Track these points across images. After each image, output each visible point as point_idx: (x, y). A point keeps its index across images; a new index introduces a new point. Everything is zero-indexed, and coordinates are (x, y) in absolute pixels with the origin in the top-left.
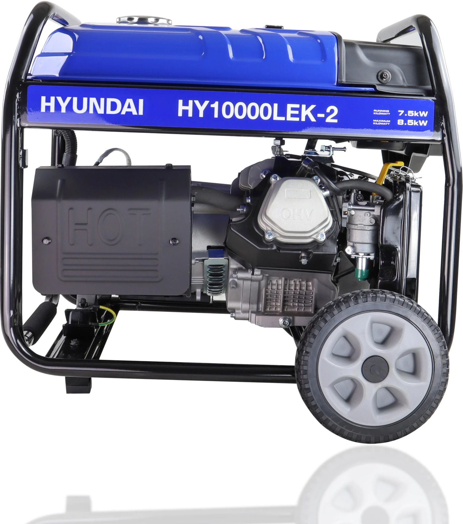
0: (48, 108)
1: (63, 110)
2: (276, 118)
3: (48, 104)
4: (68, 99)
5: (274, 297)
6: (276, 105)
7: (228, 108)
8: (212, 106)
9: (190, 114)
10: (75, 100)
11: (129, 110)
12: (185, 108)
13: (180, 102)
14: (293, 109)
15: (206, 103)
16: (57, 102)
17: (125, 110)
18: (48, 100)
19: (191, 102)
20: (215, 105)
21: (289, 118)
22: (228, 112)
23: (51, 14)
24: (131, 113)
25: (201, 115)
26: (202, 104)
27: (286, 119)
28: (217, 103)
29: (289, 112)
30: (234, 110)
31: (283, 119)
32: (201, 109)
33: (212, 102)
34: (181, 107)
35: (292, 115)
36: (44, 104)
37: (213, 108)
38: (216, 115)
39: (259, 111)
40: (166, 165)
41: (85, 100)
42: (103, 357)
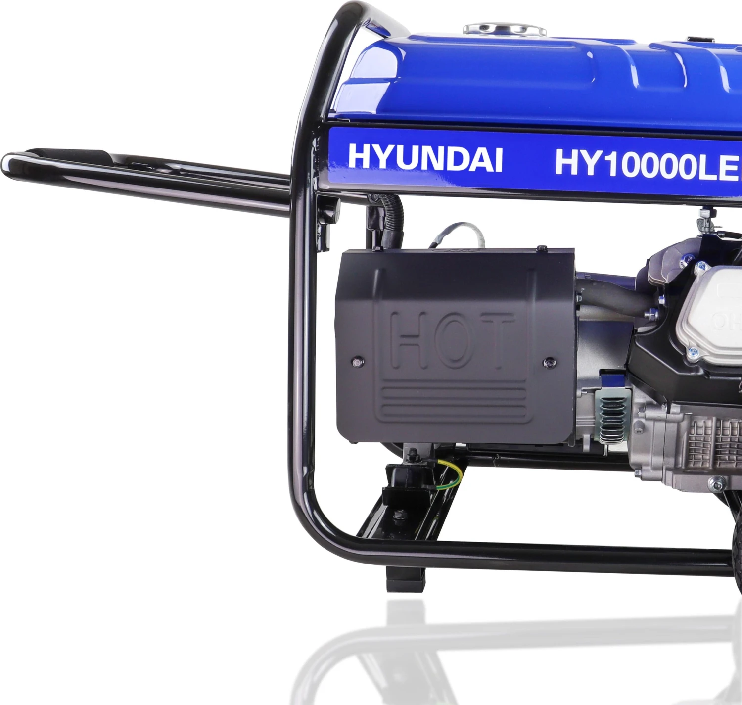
0: (359, 162)
1: (383, 165)
2: (703, 176)
3: (359, 156)
4: (390, 148)
5: (700, 447)
6: (703, 158)
7: (631, 162)
8: (607, 158)
9: (574, 171)
10: (400, 149)
11: (481, 165)
12: (567, 161)
13: (560, 152)
14: (729, 163)
15: (599, 153)
16: (373, 153)
17: (476, 164)
18: (360, 150)
19: (575, 153)
20: (612, 157)
21: (723, 177)
22: (631, 167)
23: (365, 19)
24: (484, 168)
25: (591, 172)
26: (591, 155)
27: (718, 177)
28: (614, 154)
29: (723, 167)
30: (640, 165)
31: (713, 177)
32: (591, 163)
33: (607, 152)
34: (560, 161)
35: (729, 173)
36: (353, 155)
37: (609, 162)
38: (613, 173)
39: (678, 166)
40: (538, 247)
41: (415, 149)
42: (442, 537)
